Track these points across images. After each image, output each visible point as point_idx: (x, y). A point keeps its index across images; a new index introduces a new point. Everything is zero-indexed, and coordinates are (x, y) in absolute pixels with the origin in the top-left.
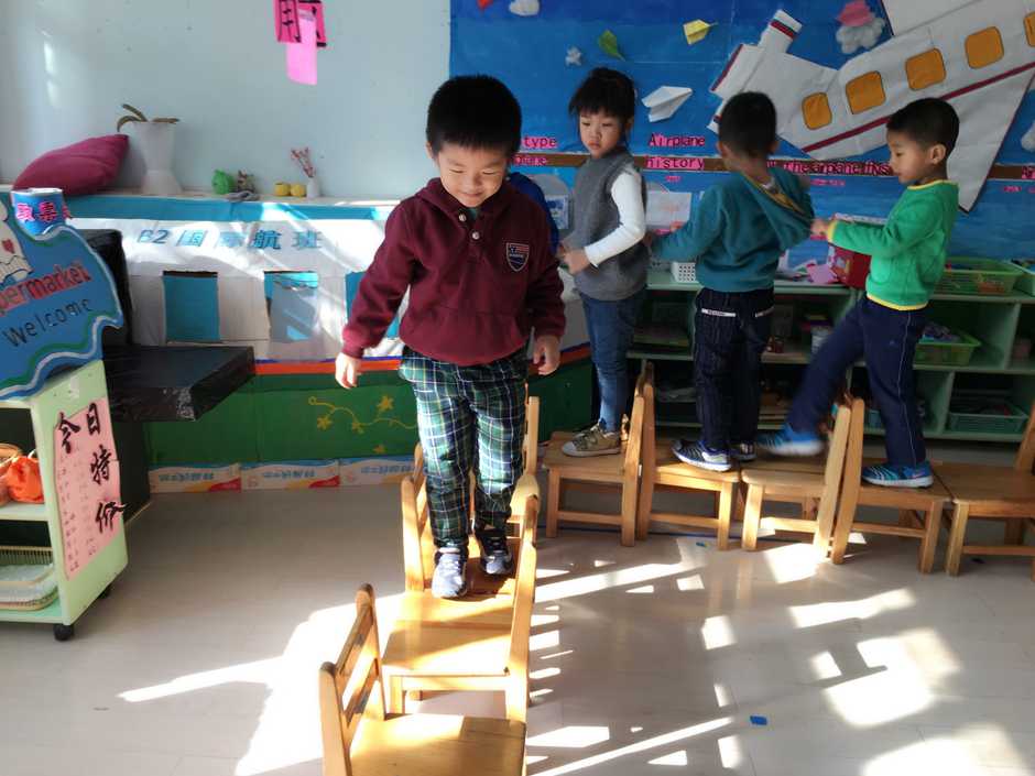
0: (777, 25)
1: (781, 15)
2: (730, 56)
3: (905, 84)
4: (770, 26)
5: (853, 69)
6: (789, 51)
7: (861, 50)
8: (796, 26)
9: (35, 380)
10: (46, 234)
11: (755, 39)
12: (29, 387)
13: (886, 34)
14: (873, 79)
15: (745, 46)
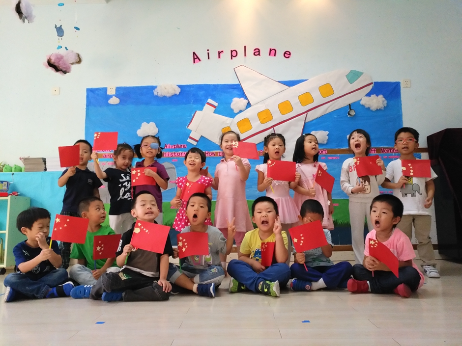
0: (209, 104)
1: (210, 101)
2: (193, 115)
3: (259, 122)
4: (206, 105)
5: (239, 118)
6: (214, 113)
7: (241, 111)
8: (216, 104)
11: (201, 109)
13: (249, 105)
14: (246, 121)
15: (198, 111)
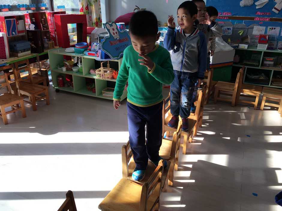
9: (119, 57)
10: (122, 31)
12: (119, 58)
